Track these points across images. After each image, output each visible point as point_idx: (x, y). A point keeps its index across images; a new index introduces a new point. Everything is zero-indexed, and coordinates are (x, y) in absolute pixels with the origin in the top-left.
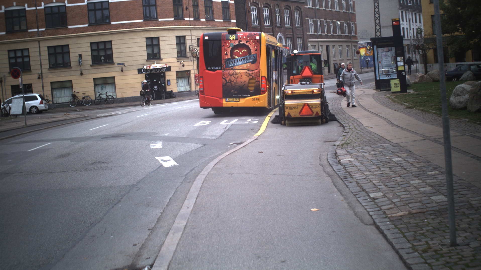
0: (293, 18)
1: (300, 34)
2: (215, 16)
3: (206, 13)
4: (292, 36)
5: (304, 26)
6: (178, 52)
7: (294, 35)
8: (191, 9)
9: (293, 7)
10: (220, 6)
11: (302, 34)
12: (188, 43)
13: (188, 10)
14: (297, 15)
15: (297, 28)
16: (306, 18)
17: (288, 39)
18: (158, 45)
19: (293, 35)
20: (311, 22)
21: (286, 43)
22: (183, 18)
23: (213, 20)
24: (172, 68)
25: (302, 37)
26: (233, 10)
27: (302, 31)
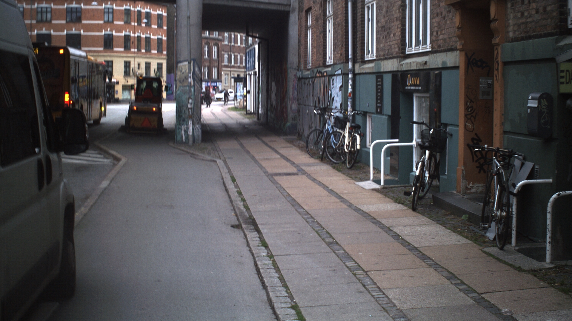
0: (211, 52)
1: (216, 64)
2: (152, 48)
3: (146, 46)
5: (220, 58)
6: (125, 72)
8: (136, 43)
9: (212, 43)
10: (156, 42)
11: (218, 64)
12: (132, 66)
13: (134, 44)
14: (215, 49)
15: (214, 60)
16: (222, 52)
18: (112, 66)
20: (226, 56)
22: (130, 49)
23: (150, 51)
24: (120, 83)
25: (217, 66)
26: (165, 45)
27: (218, 62)
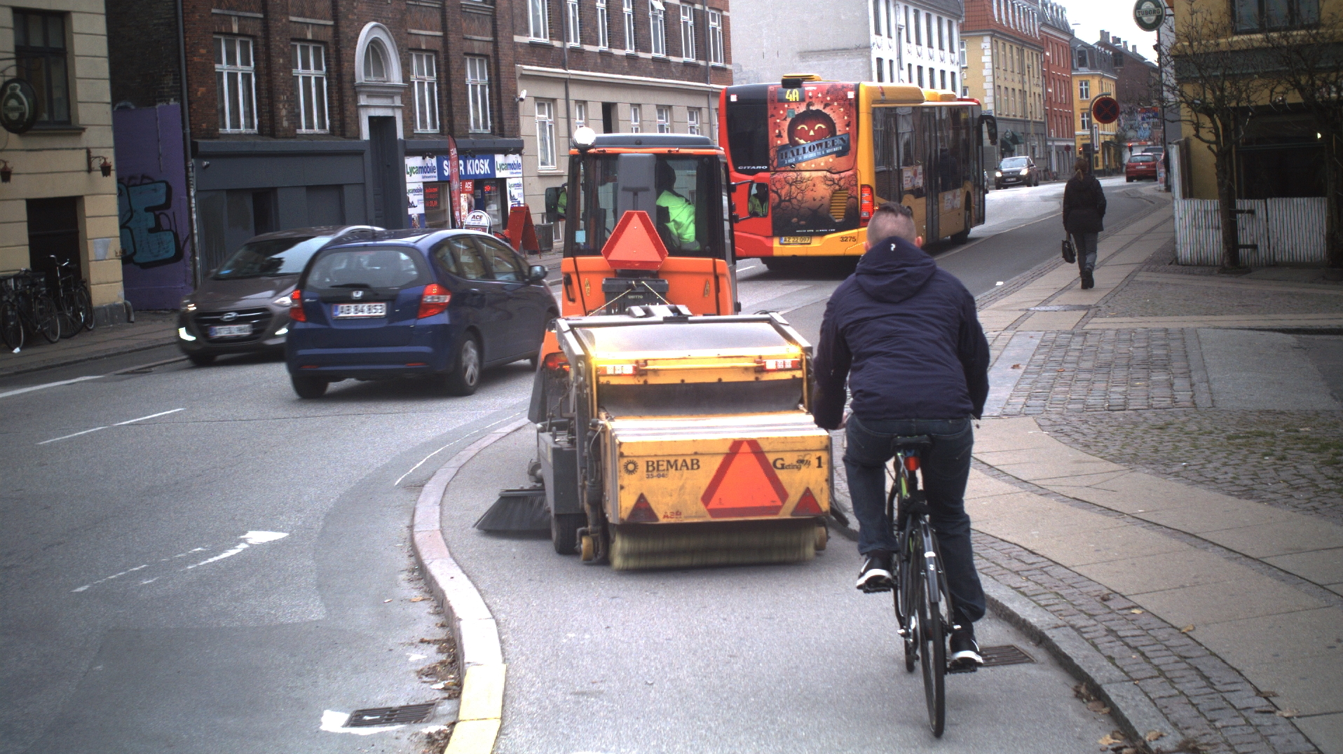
1: (481, 39)
4: (438, 45)
5: (503, 4)
7: (452, 38)
11: (490, 39)
15: (468, 13)
17: (419, 58)
19: (445, 39)
21: (406, 78)
25: (490, 53)
27: (489, 26)
